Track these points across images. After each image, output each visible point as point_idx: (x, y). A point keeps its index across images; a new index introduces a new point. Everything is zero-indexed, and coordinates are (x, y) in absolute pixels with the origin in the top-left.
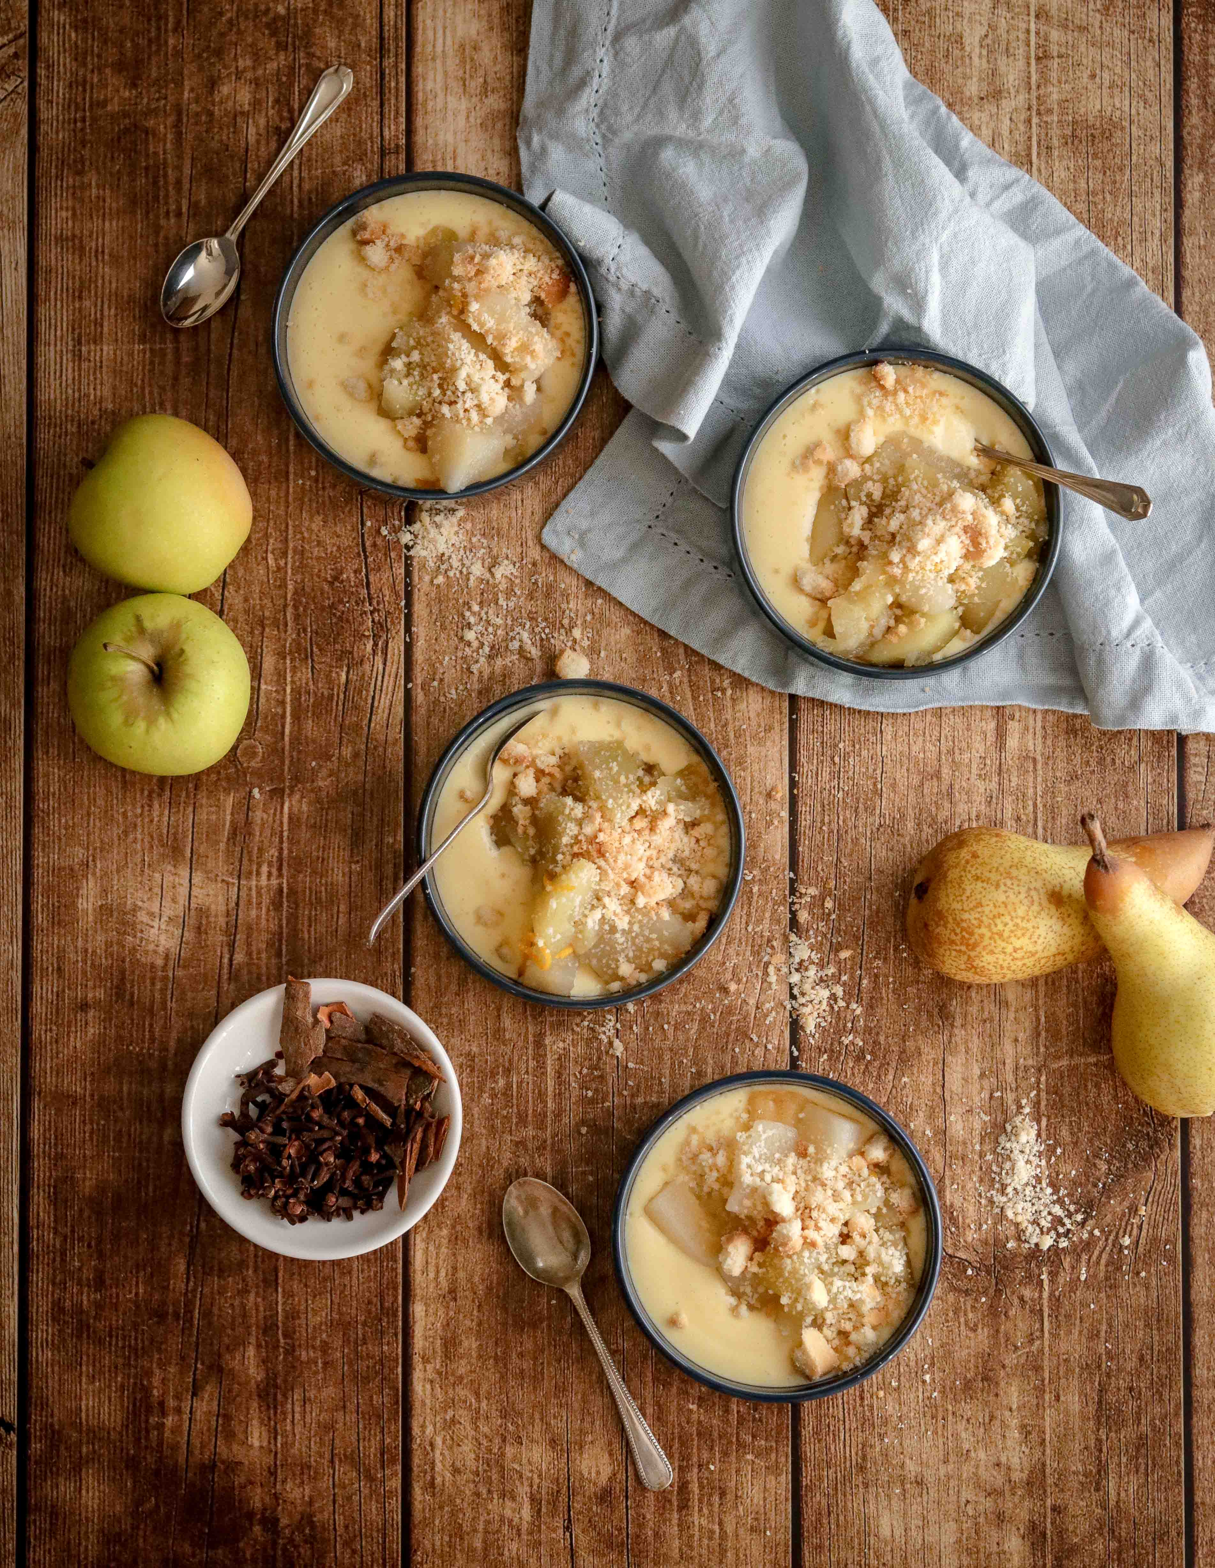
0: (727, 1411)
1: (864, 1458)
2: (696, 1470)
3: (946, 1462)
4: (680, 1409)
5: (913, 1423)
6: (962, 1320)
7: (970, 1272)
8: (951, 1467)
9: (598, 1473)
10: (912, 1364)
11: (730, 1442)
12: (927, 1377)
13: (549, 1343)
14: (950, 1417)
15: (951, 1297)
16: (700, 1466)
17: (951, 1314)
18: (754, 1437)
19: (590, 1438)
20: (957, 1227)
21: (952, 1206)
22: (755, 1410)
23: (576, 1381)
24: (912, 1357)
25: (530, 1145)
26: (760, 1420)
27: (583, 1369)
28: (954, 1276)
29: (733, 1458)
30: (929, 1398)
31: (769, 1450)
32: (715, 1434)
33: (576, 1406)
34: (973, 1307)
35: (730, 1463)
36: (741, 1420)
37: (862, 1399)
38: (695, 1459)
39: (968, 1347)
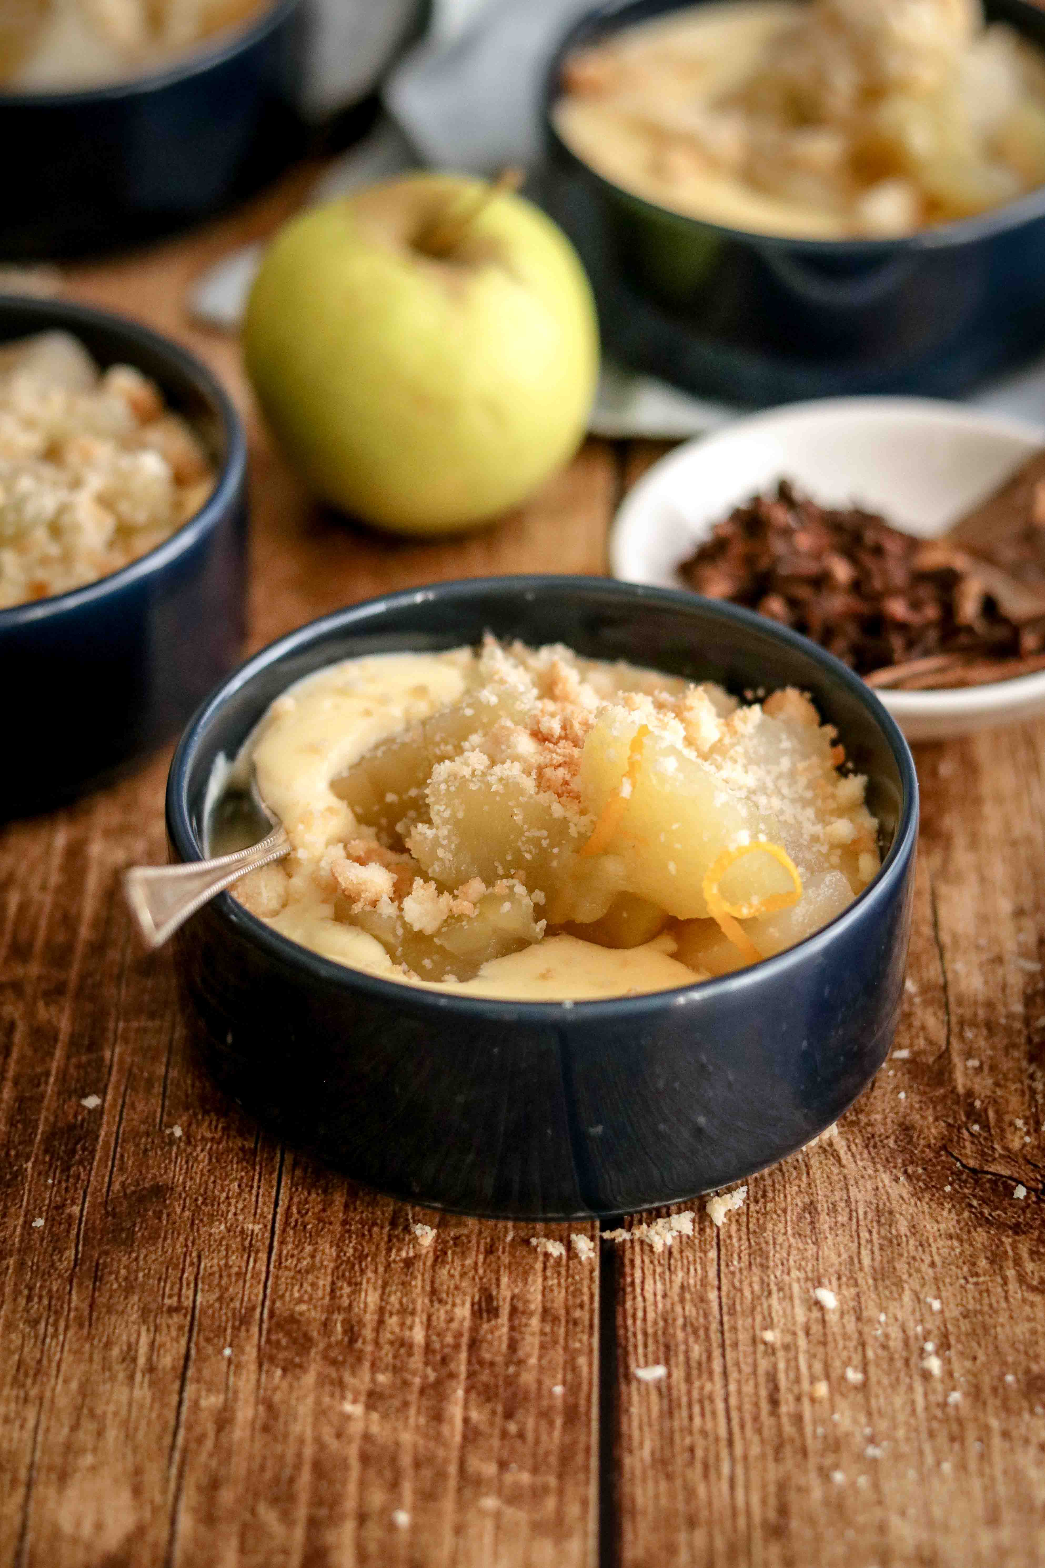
0: (438, 1416)
1: (783, 1510)
2: (349, 1528)
3: (993, 1520)
4: (320, 1413)
5: (905, 1448)
6: (1011, 1273)
7: (1021, 1192)
8: (1006, 1535)
9: (99, 1527)
10: (896, 1343)
11: (441, 1475)
12: (934, 1365)
13: (16, 1292)
14: (997, 1441)
15: (981, 1236)
16: (362, 1518)
17: (983, 1263)
18: (503, 1465)
19: (88, 1460)
20: (986, 1126)
21: (970, 1094)
22: (509, 1415)
23: (68, 1357)
24: (895, 1333)
25: (29, 990)
26: (521, 1435)
27: (90, 1338)
28: (984, 1201)
29: (448, 1504)
30: (944, 1405)
31: (538, 1493)
32: (406, 1460)
33: (62, 1402)
34: (1032, 1253)
35: (439, 1514)
36: (471, 1434)
37: (774, 1402)
38: (350, 1504)
39: (1029, 1319)
